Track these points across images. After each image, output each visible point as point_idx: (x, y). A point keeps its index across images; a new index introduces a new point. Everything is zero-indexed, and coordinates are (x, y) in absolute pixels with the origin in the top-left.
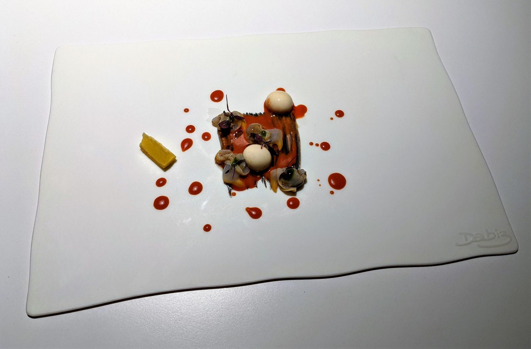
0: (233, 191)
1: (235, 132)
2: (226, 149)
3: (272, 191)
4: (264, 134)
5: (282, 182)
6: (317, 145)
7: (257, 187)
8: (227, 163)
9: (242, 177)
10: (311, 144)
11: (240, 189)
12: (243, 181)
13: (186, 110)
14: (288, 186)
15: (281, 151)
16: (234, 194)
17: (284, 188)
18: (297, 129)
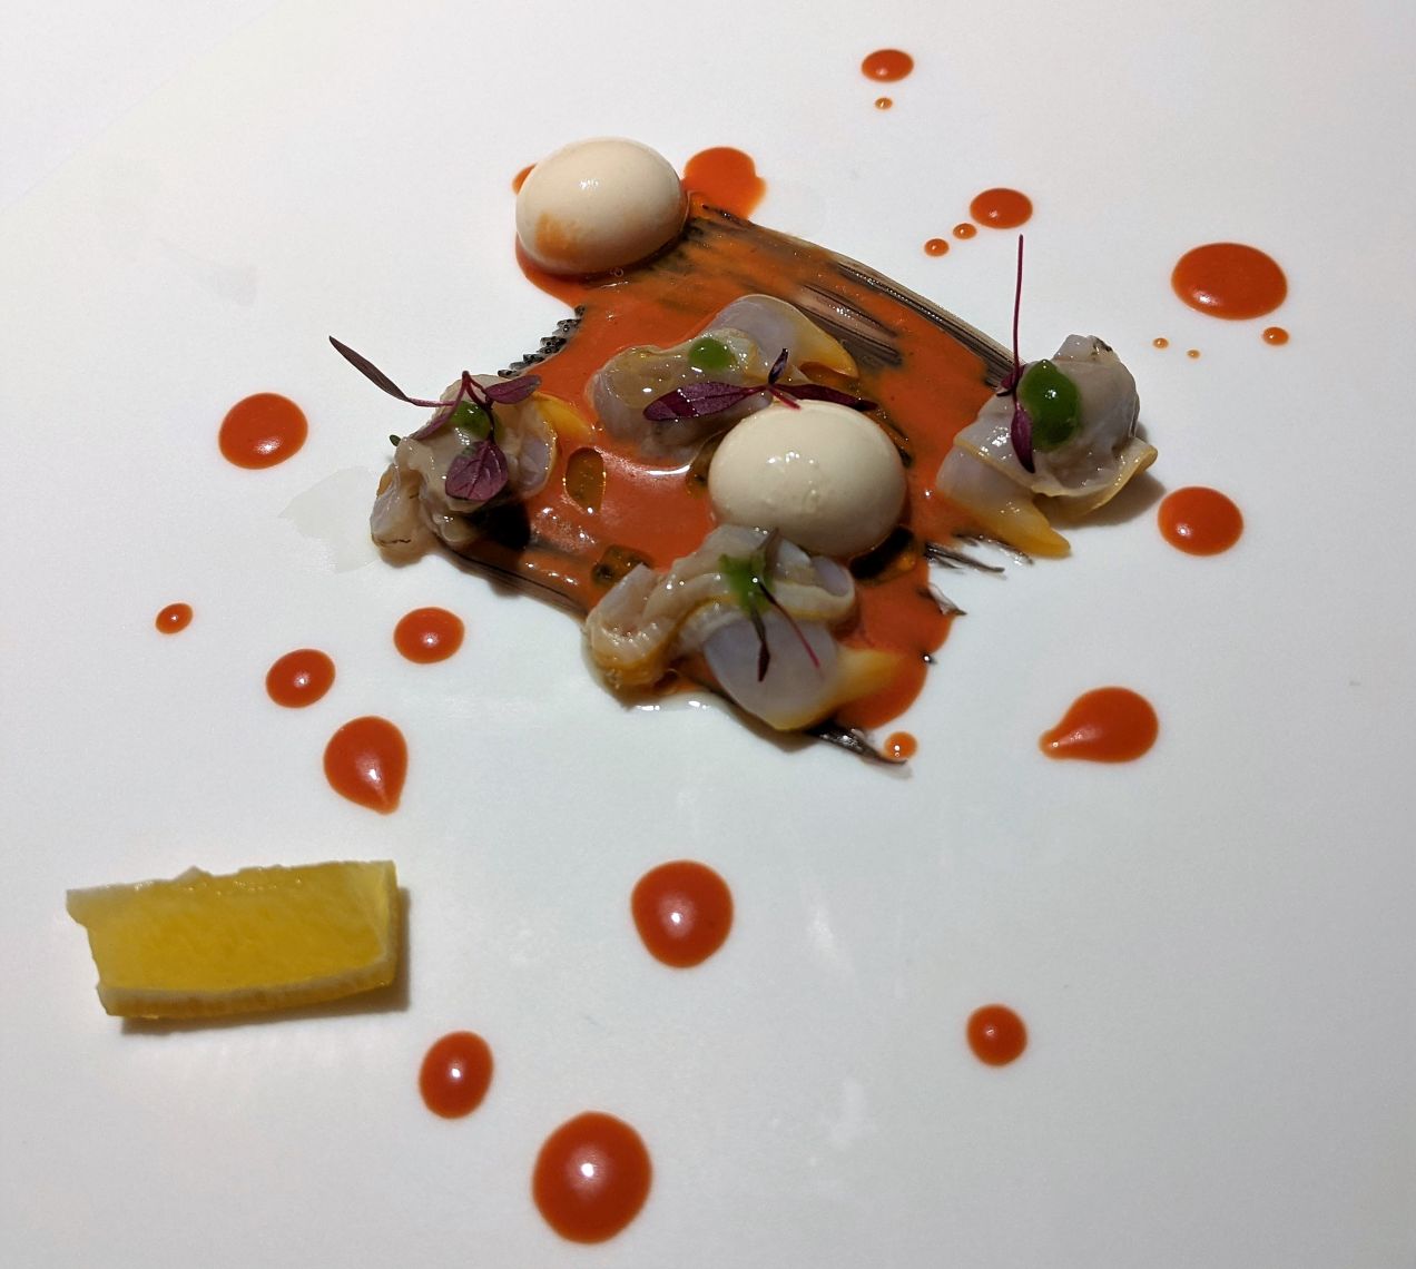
0: (880, 737)
1: (553, 488)
2: (608, 587)
3: (1043, 566)
4: (714, 354)
5: (1056, 470)
6: (965, 231)
7: (962, 613)
8: (711, 626)
9: (846, 628)
10: (937, 247)
11: (900, 692)
12: (871, 645)
13: (174, 619)
14: (1102, 461)
15: (859, 372)
16: (907, 744)
17: (1087, 488)
18: (807, 245)
